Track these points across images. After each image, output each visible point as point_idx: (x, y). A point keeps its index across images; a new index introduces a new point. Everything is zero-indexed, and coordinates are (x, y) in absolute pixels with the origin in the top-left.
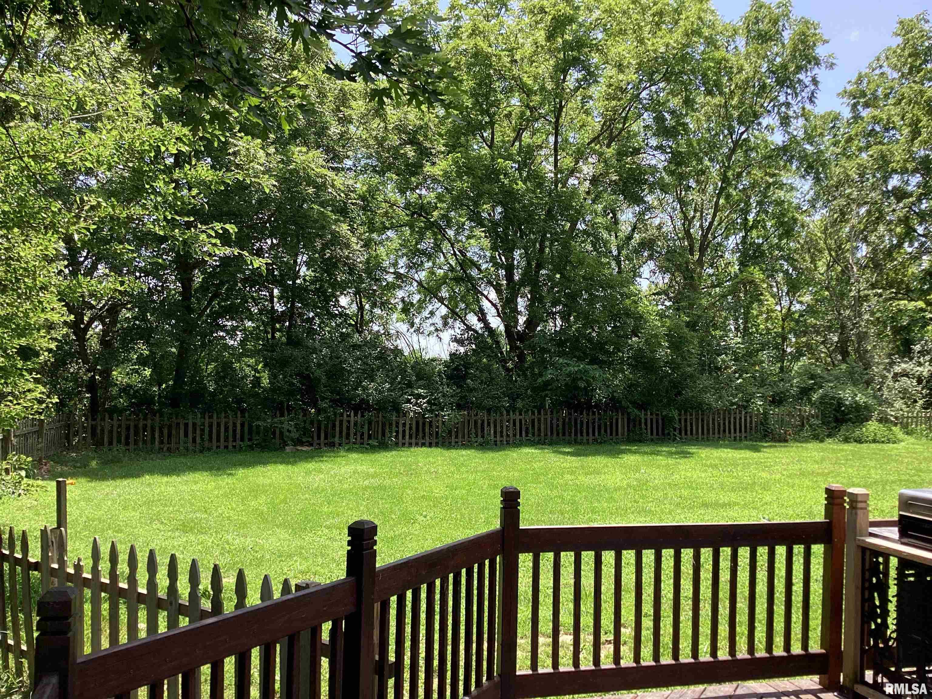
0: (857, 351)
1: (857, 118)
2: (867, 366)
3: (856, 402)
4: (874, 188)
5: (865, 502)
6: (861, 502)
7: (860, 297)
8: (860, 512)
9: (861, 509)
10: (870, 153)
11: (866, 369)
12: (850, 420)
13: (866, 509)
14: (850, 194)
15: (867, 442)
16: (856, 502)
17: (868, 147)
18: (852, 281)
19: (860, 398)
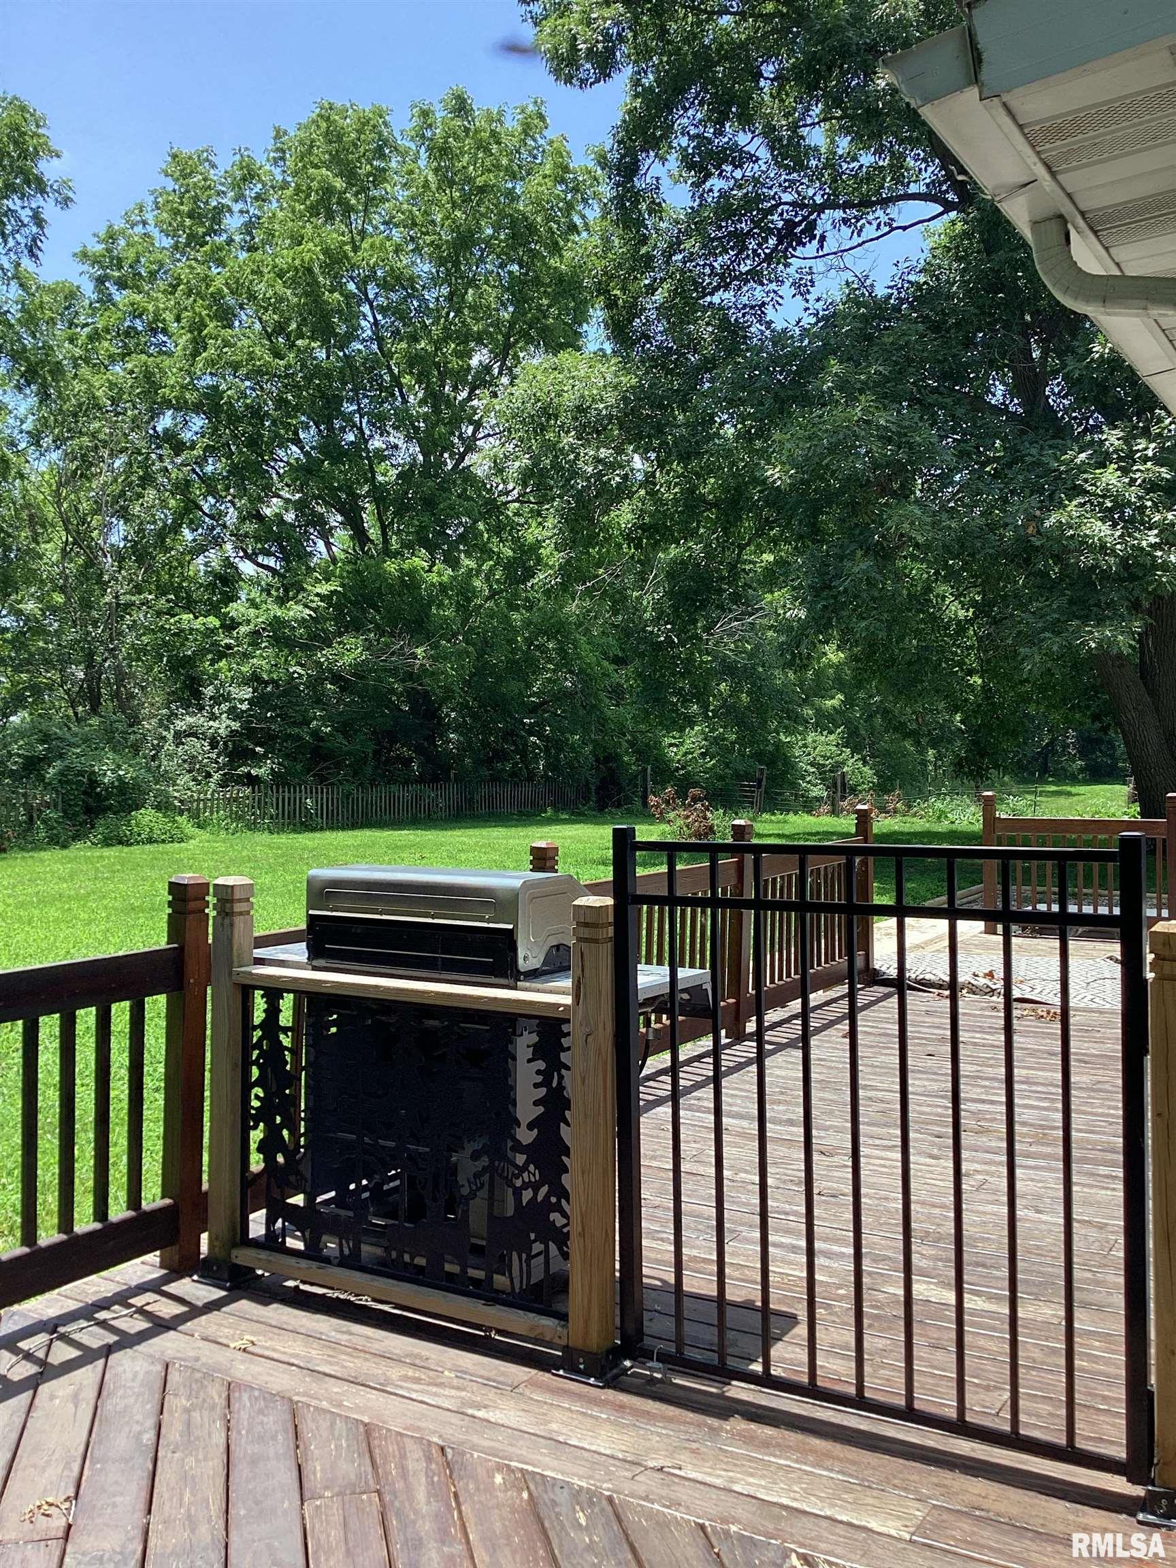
0: (116, 695)
1: (106, 300)
2: (134, 721)
3: (120, 778)
4: (136, 425)
5: (248, 900)
6: (240, 900)
7: (118, 605)
8: (239, 921)
9: (241, 913)
10: (129, 366)
11: (131, 726)
12: (110, 808)
13: (248, 913)
14: (99, 431)
15: (138, 843)
16: (232, 901)
17: (126, 355)
18: (106, 577)
19: (128, 773)
